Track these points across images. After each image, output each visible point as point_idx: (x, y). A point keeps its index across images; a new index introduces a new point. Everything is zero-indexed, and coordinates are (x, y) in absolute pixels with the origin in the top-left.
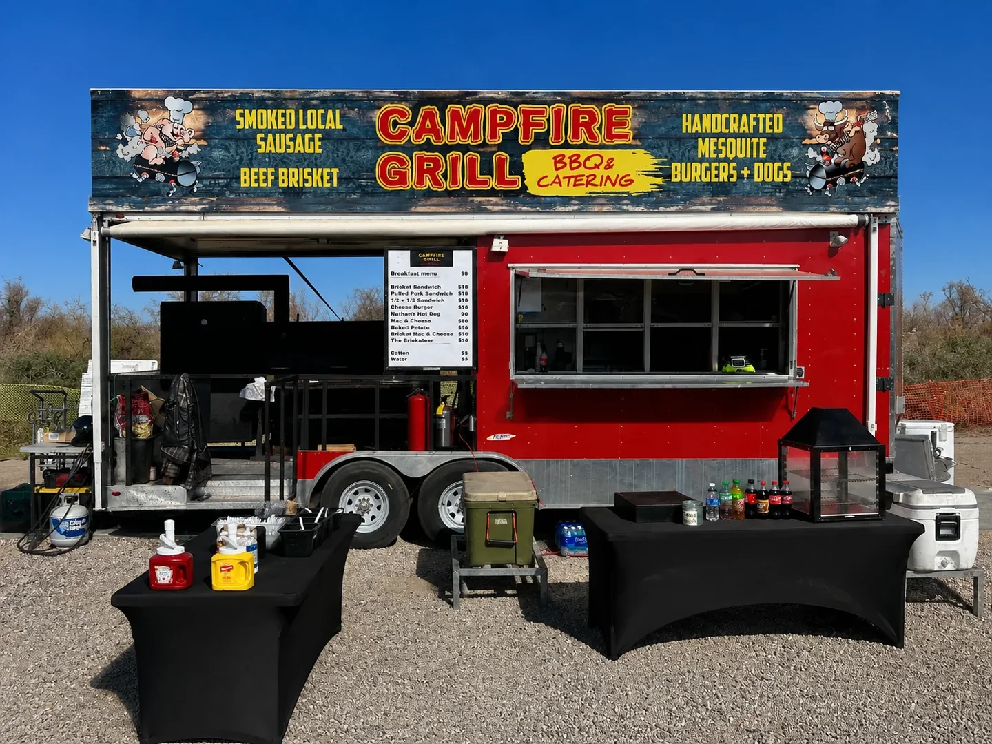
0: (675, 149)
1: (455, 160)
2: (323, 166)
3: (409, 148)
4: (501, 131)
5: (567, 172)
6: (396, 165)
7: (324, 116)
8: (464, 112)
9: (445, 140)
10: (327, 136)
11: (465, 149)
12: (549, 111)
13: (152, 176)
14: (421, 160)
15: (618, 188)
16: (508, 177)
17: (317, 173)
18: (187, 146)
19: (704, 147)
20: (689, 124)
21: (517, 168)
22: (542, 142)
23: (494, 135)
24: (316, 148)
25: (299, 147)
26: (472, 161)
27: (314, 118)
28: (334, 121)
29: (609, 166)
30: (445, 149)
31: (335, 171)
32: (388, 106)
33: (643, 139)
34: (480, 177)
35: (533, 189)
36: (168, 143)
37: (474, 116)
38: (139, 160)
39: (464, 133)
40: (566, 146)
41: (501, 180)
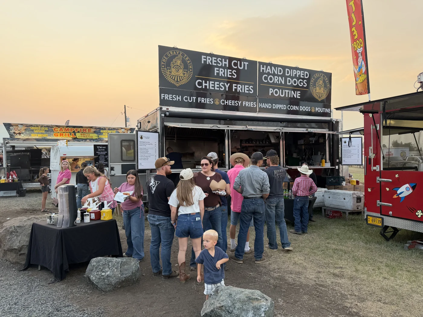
0: (100, 134)
1: (66, 134)
2: (45, 134)
3: (58, 132)
4: (72, 131)
5: (83, 136)
6: (56, 134)
7: (45, 128)
8: (67, 128)
9: (64, 131)
10: (45, 131)
11: (67, 132)
12: (79, 129)
13: (17, 134)
14: (60, 134)
15: (91, 138)
16: (74, 136)
17: (44, 135)
18: (22, 131)
19: (104, 134)
20: (101, 131)
21: (75, 135)
22: (78, 132)
23: (71, 131)
24: (44, 132)
25: (41, 132)
26: (68, 134)
27: (43, 128)
28: (47, 129)
29: (89, 135)
30: (64, 132)
31: (47, 135)
32: (55, 128)
33: (95, 132)
34: (70, 136)
35: (78, 137)
36: (19, 130)
37: (68, 129)
38: (14, 132)
39: (67, 131)
40: (82, 133)
41: (73, 136)
